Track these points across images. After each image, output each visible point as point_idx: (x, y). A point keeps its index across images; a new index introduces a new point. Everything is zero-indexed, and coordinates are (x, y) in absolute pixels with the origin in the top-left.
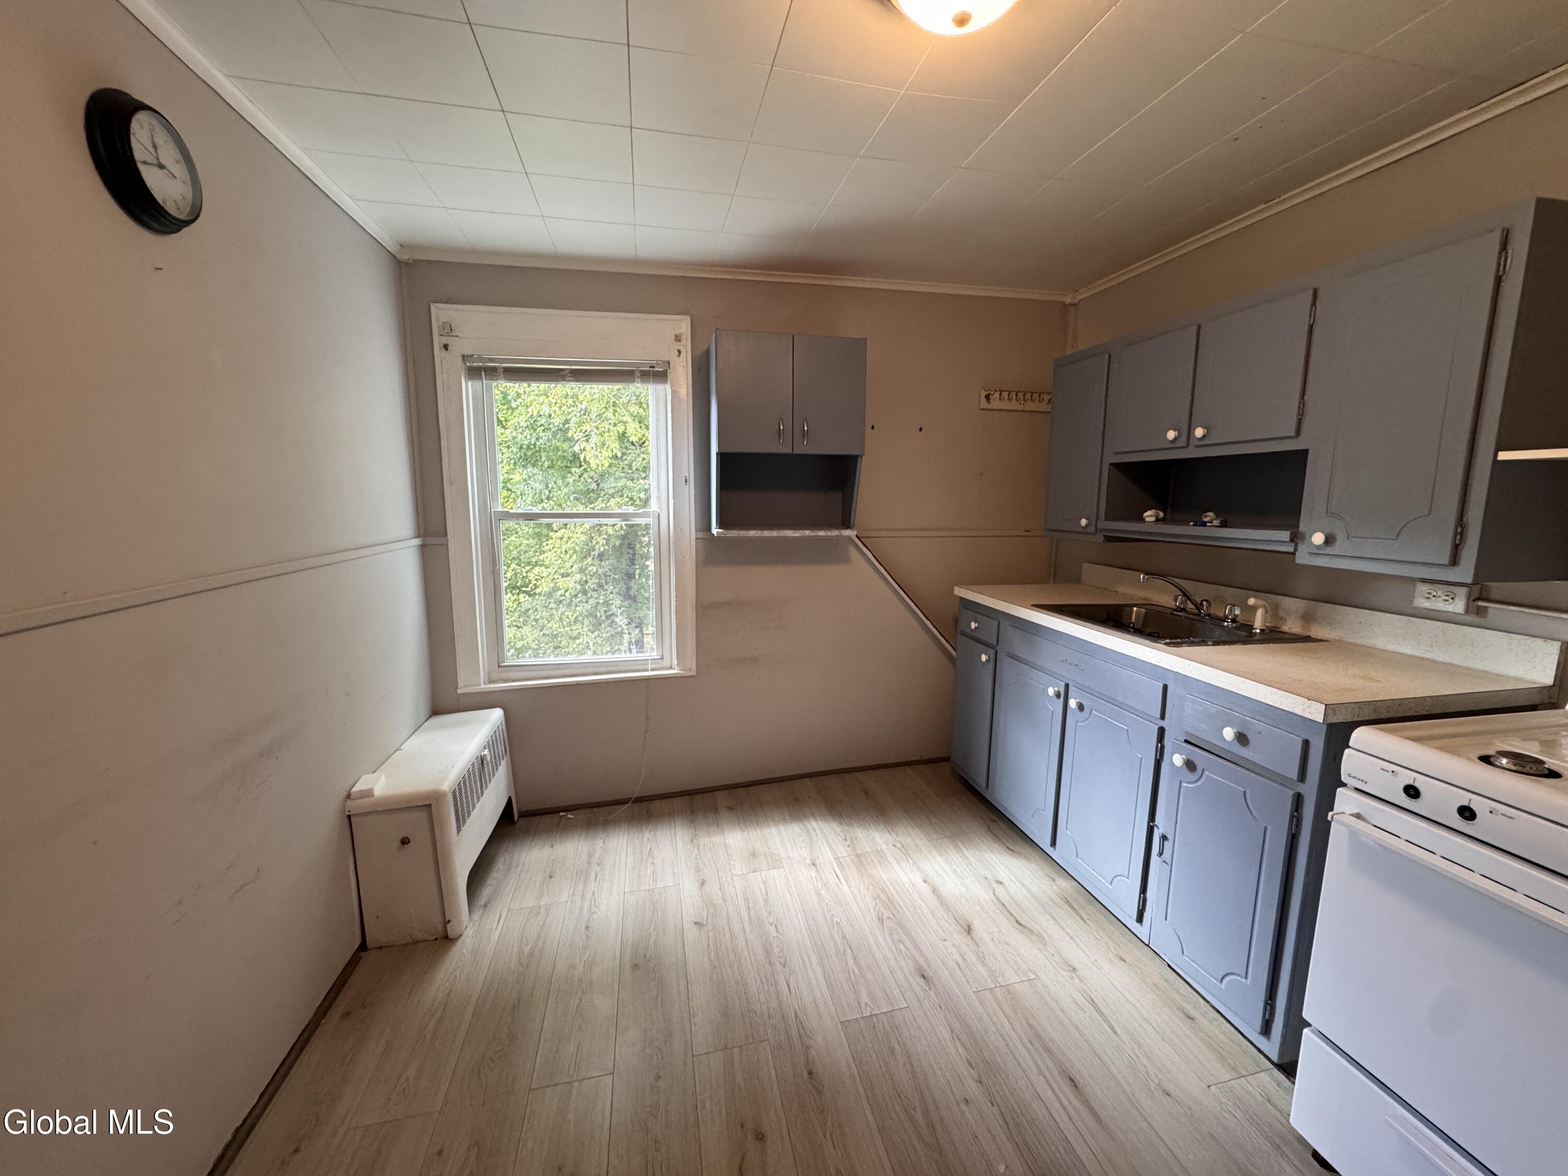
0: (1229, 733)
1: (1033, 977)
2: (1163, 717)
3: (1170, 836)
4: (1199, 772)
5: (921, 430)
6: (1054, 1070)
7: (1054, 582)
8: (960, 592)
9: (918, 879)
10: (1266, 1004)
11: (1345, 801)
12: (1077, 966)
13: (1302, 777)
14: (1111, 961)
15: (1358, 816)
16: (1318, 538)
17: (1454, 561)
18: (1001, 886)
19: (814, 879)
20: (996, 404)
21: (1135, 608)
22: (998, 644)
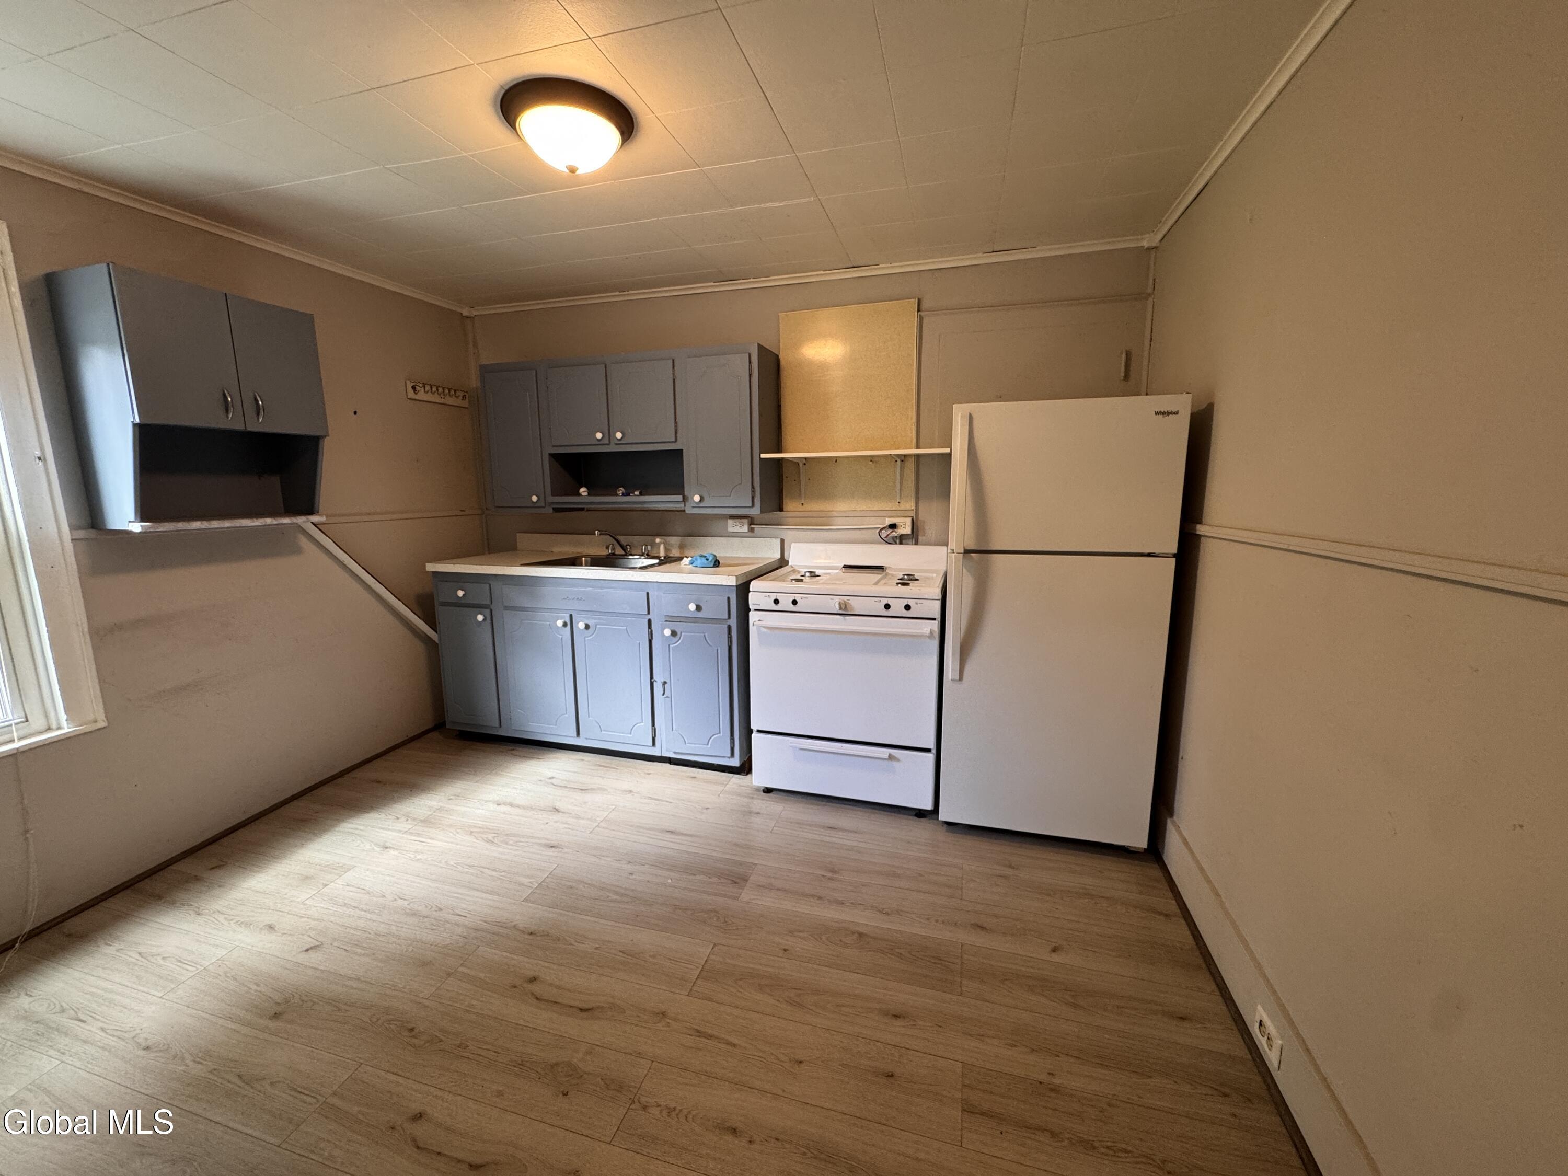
0: (692, 607)
1: (613, 807)
2: (649, 613)
3: (668, 681)
4: (679, 633)
5: (355, 413)
6: (657, 833)
7: (489, 553)
8: (431, 567)
9: (492, 807)
10: (731, 739)
11: (753, 617)
12: (631, 789)
13: (729, 617)
14: (645, 778)
15: (759, 620)
16: (697, 498)
17: (753, 505)
18: (554, 779)
19: (400, 855)
20: (422, 395)
21: (584, 559)
22: (492, 603)
